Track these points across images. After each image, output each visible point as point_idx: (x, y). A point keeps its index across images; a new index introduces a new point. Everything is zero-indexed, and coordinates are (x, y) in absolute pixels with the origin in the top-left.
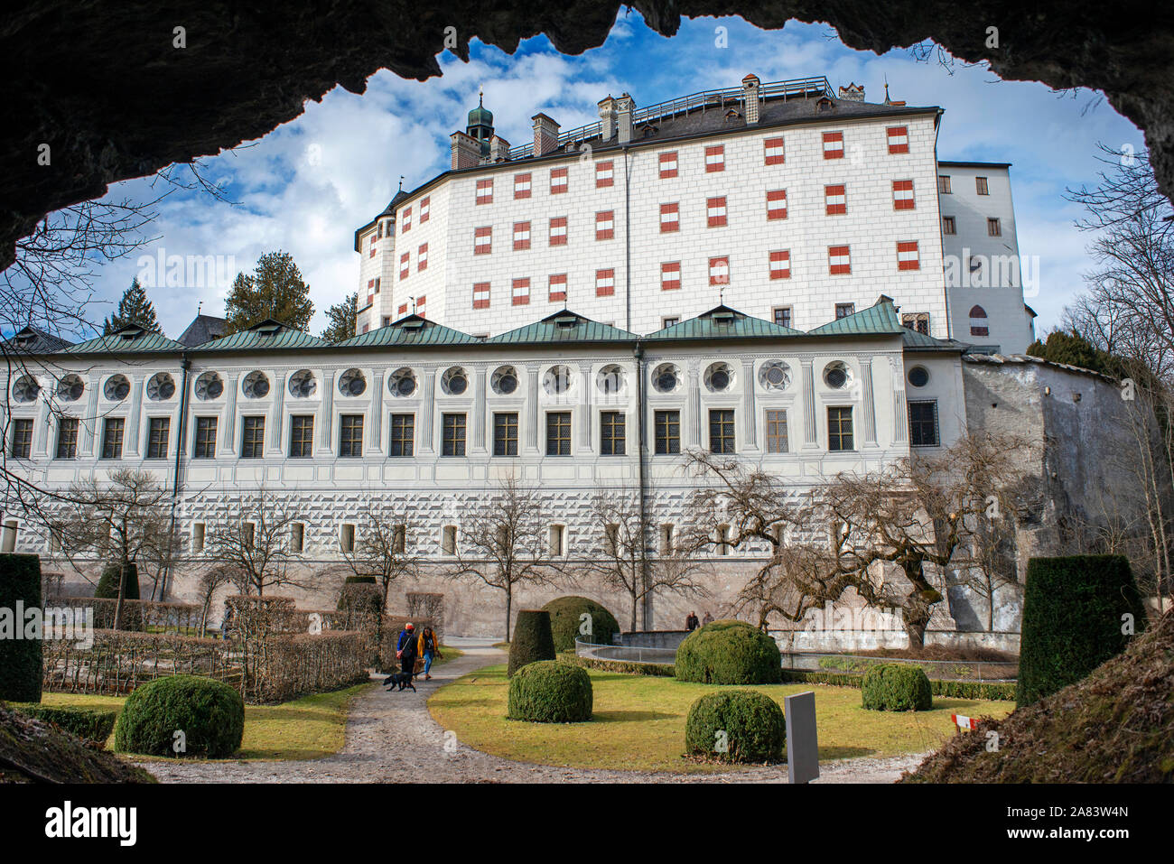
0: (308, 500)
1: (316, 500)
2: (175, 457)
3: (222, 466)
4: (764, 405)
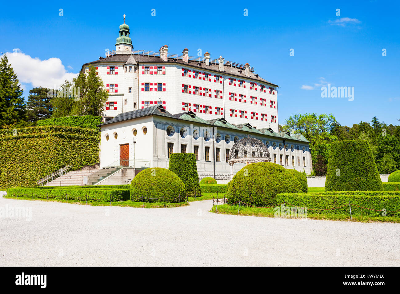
2: (212, 161)
4: (297, 155)
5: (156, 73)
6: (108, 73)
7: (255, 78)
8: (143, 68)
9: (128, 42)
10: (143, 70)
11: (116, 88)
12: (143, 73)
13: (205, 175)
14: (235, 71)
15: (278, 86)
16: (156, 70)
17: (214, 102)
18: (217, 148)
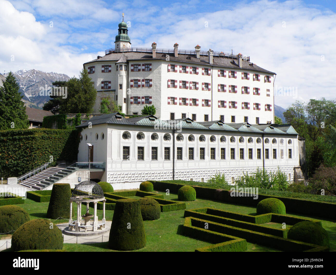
0: (205, 171)
1: (206, 171)
2: (172, 160)
3: (185, 162)
4: (280, 148)
5: (143, 70)
6: (103, 71)
7: (250, 67)
8: (132, 65)
9: (125, 39)
10: (132, 68)
11: (109, 85)
12: (132, 70)
13: (163, 173)
14: (227, 62)
15: (276, 74)
16: (144, 67)
17: (201, 95)
18: (178, 148)
